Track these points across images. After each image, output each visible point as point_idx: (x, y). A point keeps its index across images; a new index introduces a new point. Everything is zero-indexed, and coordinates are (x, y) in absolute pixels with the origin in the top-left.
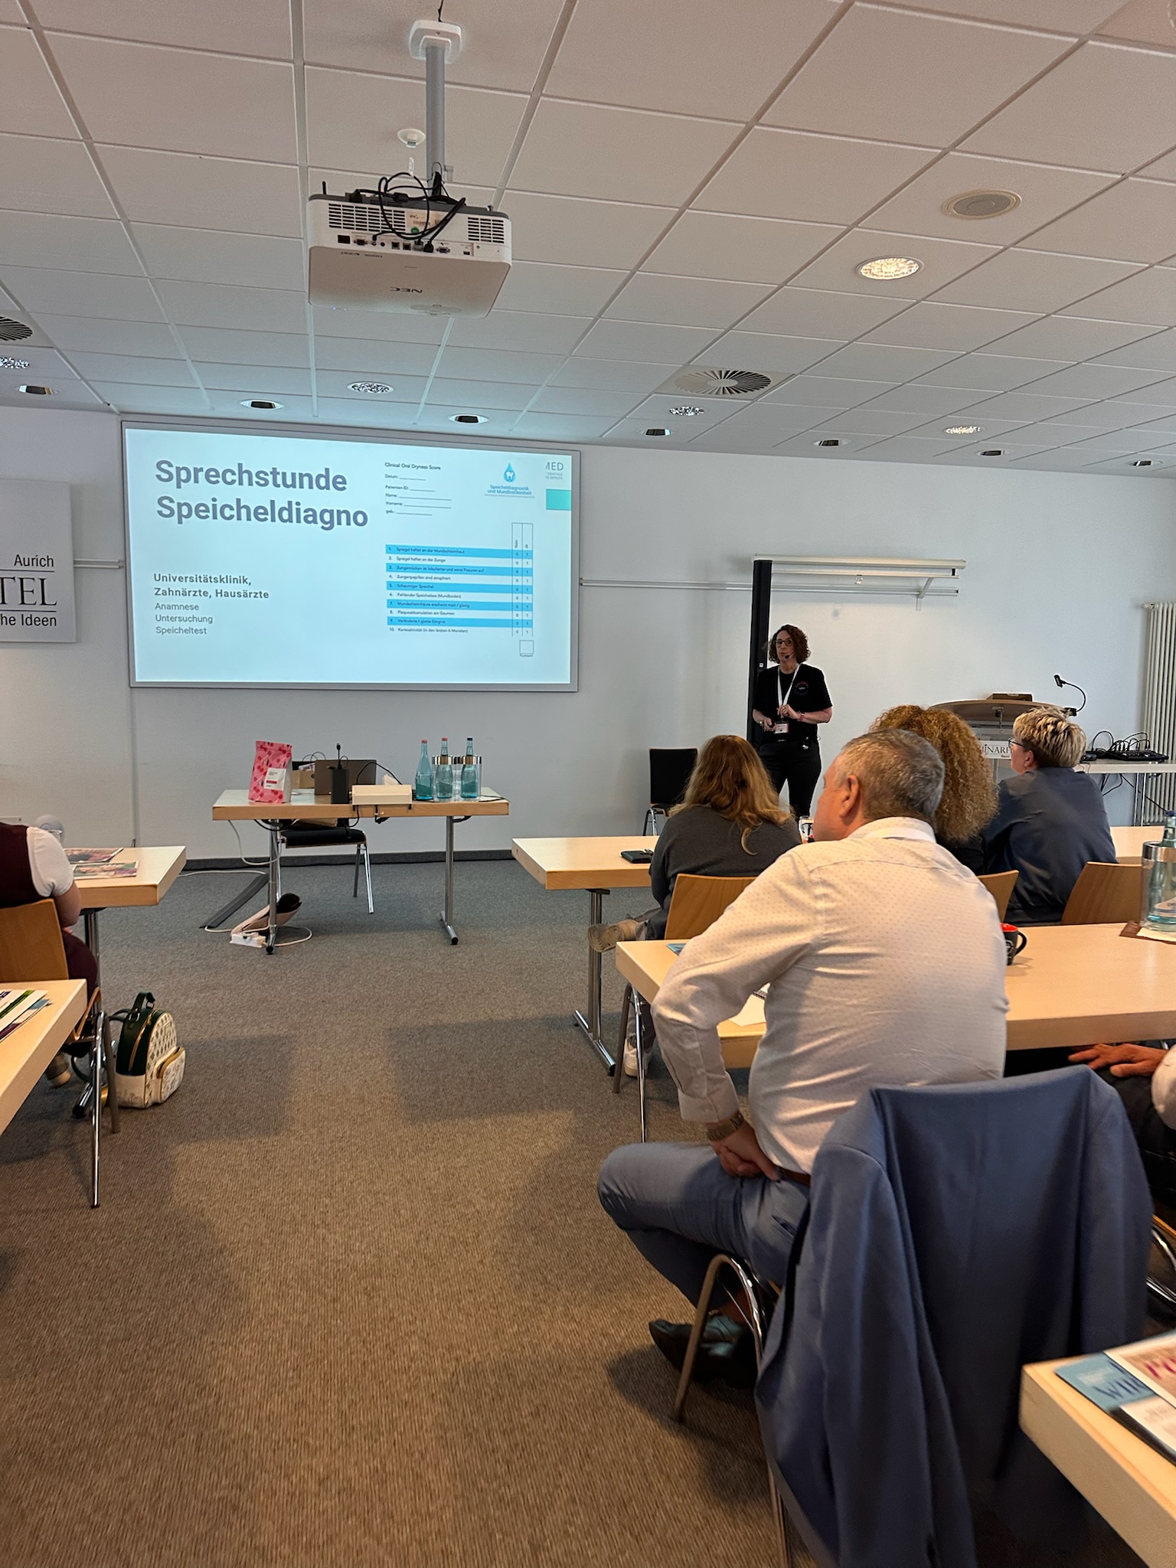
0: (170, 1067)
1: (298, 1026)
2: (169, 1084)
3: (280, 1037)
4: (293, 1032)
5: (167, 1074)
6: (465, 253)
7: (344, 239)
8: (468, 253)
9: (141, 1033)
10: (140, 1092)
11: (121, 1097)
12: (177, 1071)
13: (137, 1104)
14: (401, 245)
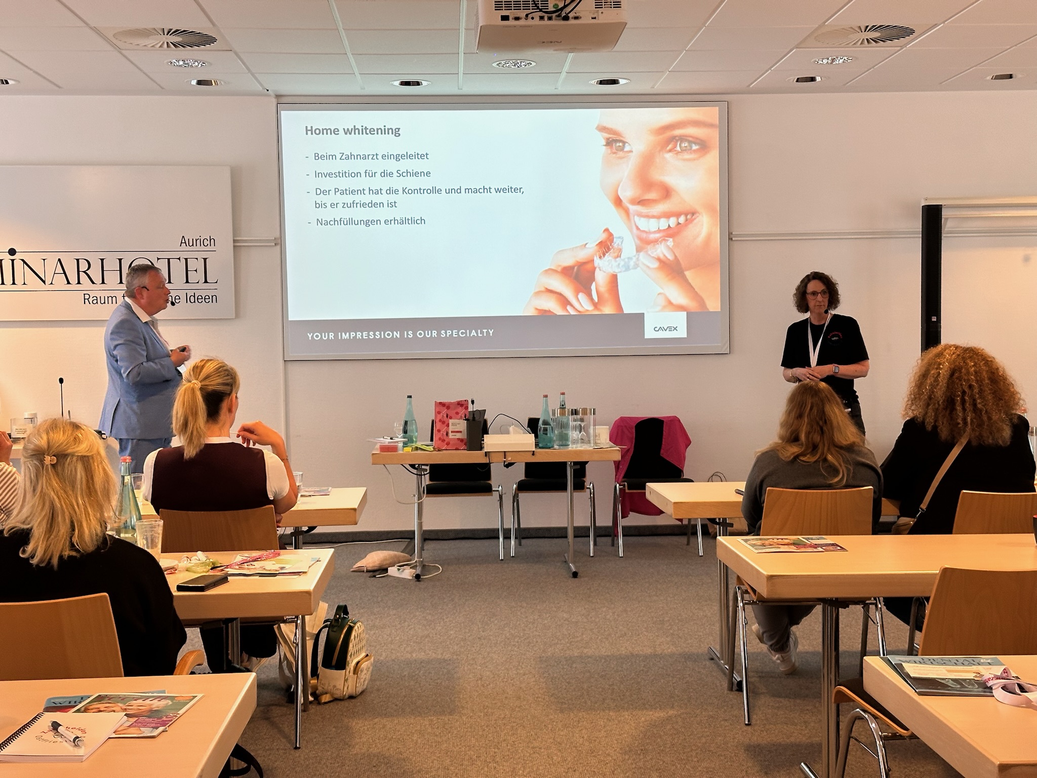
0: (364, 665)
1: (458, 653)
2: (362, 680)
3: (445, 661)
4: (455, 657)
5: (362, 671)
6: (592, 18)
7: (505, 18)
8: (595, 18)
9: (342, 636)
10: (340, 684)
11: (326, 687)
12: (368, 671)
13: (338, 694)
14: (546, 16)
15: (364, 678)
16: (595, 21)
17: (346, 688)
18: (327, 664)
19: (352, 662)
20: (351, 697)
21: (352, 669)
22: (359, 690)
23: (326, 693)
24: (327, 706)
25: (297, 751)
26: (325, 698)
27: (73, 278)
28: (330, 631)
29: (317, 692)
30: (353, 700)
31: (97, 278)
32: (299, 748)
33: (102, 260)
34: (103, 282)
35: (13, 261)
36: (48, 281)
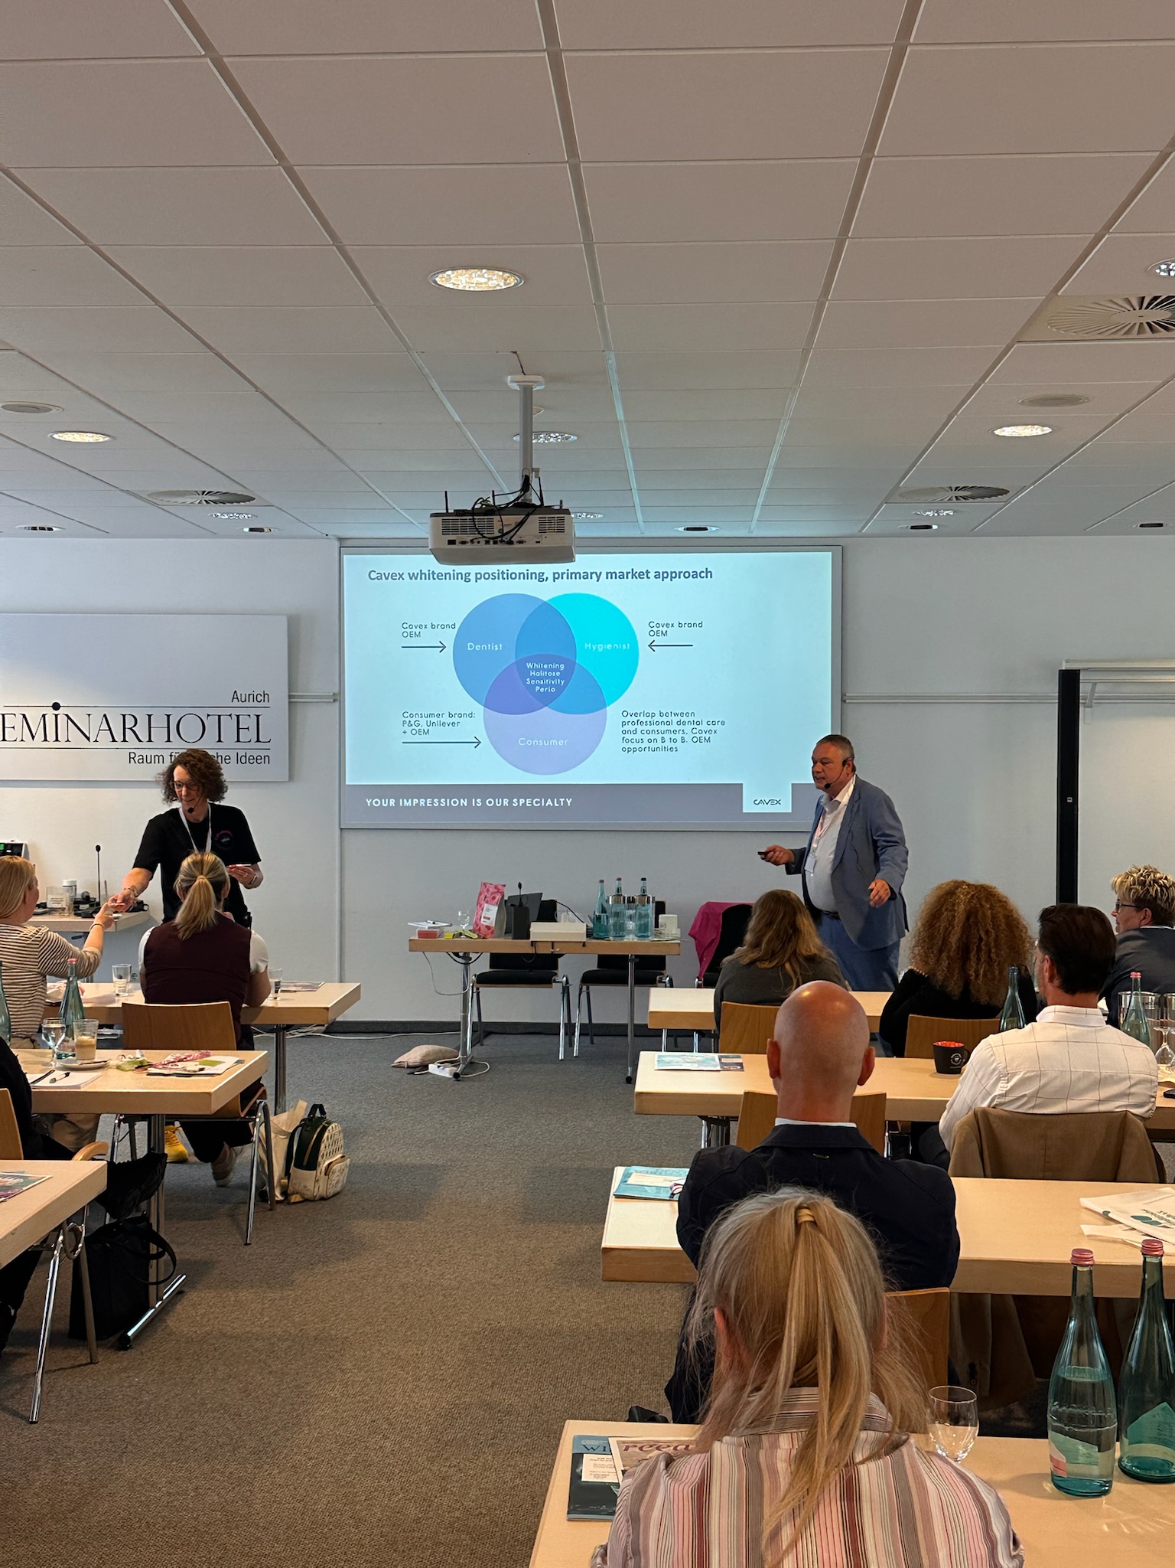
0: (337, 1167)
1: (455, 1159)
2: (334, 1182)
3: (436, 1166)
4: (449, 1163)
5: (334, 1174)
6: (537, 542)
7: (452, 542)
8: (539, 542)
9: (315, 1136)
10: (310, 1185)
11: (296, 1188)
12: (341, 1173)
13: (308, 1195)
14: (491, 542)
15: (337, 1178)
16: (538, 545)
17: (316, 1189)
18: (299, 1166)
19: (324, 1164)
20: (322, 1199)
21: (323, 1169)
22: (331, 1191)
23: (297, 1193)
24: (294, 1206)
25: (246, 1247)
26: (295, 1198)
27: (119, 737)
28: (303, 1131)
29: (289, 1192)
30: (323, 1202)
31: (144, 737)
32: (249, 1244)
33: (150, 716)
34: (150, 740)
35: (56, 716)
36: (92, 739)
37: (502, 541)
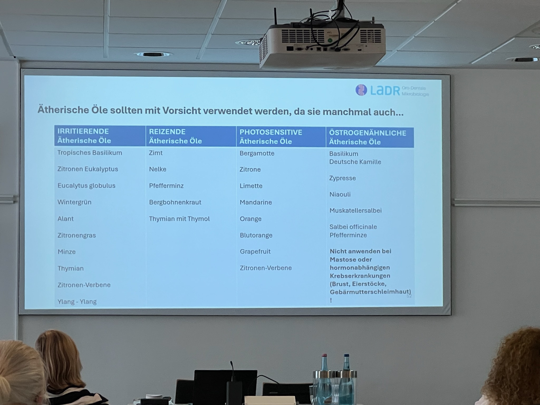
7: (290, 49)
8: (360, 50)
14: (322, 48)
16: (359, 52)
37: (332, 48)
